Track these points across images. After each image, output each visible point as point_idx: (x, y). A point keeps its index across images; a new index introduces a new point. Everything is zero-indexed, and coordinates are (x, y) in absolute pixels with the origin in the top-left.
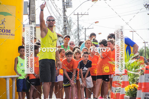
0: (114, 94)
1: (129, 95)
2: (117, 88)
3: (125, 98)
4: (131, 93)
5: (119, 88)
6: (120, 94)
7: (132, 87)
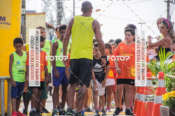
0: (145, 103)
1: (168, 105)
2: (149, 96)
3: (161, 108)
4: (172, 103)
5: (151, 96)
6: (154, 104)
7: (173, 95)
